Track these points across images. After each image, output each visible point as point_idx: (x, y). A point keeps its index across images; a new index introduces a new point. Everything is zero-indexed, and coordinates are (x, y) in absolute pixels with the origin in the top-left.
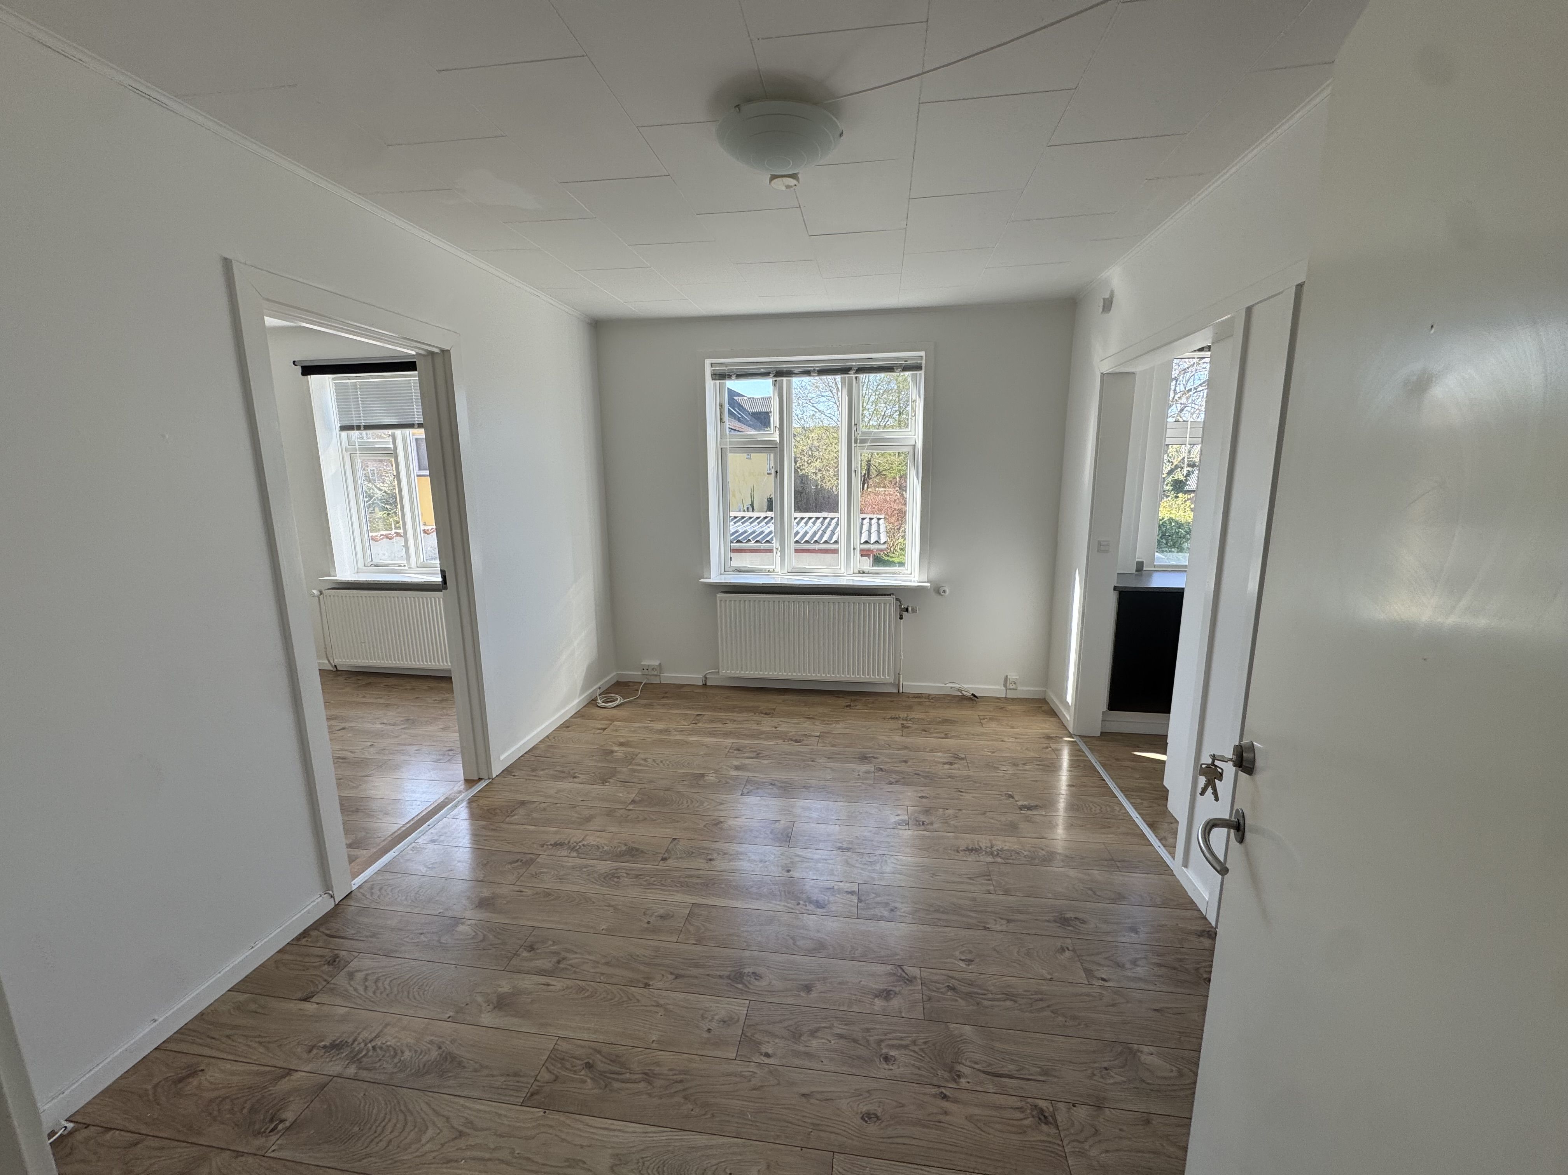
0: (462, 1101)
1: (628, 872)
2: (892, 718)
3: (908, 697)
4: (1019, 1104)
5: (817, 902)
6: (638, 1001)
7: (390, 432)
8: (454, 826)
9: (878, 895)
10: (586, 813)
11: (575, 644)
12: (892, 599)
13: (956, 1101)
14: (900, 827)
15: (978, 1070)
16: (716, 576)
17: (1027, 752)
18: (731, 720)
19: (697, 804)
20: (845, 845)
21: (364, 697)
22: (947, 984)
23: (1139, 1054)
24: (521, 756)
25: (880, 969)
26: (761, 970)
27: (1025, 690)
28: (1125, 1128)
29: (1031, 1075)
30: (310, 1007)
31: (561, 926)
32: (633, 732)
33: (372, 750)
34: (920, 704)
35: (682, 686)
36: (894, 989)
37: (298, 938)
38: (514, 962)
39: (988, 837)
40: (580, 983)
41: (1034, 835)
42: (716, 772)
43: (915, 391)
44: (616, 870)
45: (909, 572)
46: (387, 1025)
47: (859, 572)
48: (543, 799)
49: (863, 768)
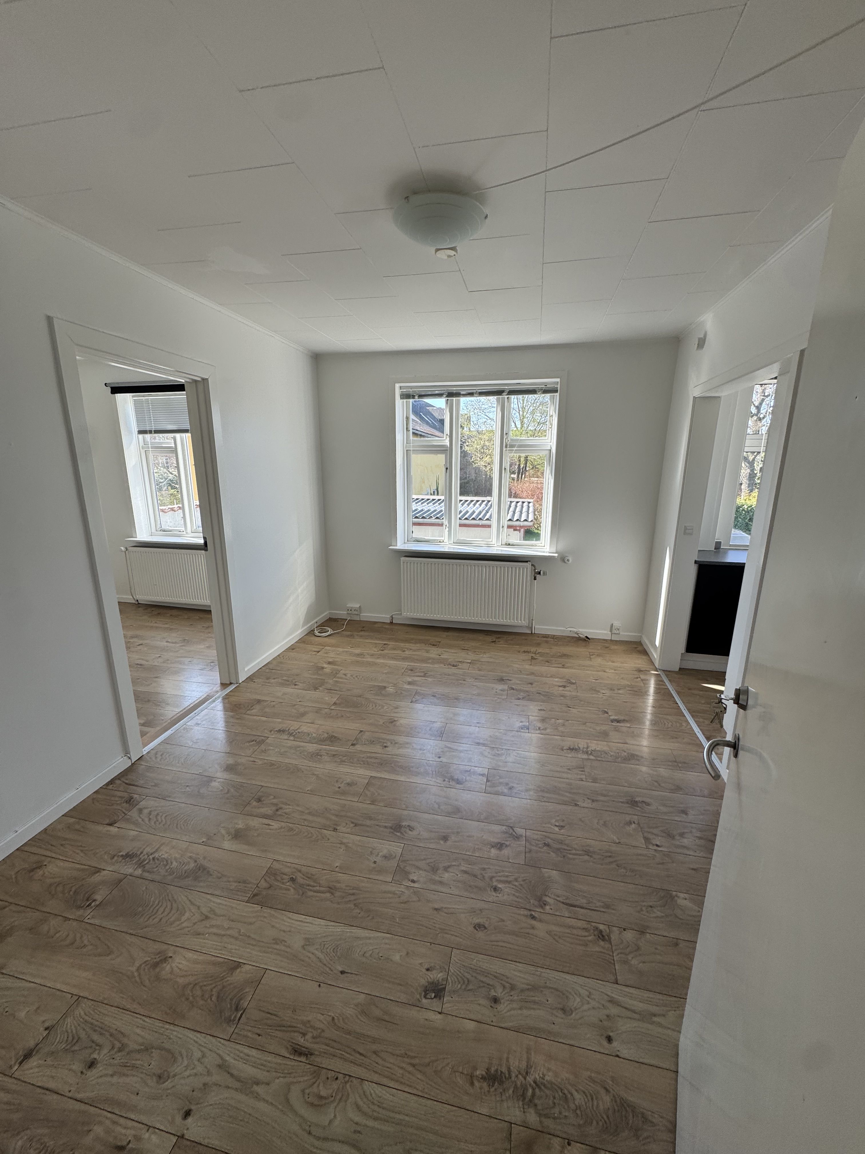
0: (209, 897)
1: (327, 752)
2: (524, 652)
3: (538, 637)
4: (586, 926)
5: (458, 779)
6: (329, 839)
7: (172, 435)
8: (212, 715)
9: (501, 777)
10: (302, 710)
11: (299, 590)
12: (528, 565)
13: (541, 921)
14: (522, 730)
15: (560, 901)
16: (401, 544)
17: (622, 680)
18: (408, 649)
19: (380, 708)
20: (481, 741)
21: (156, 623)
22: (544, 842)
23: (676, 898)
24: (260, 669)
25: (497, 828)
26: (412, 824)
27: (625, 635)
28: (659, 947)
29: (597, 907)
30: (113, 830)
31: (280, 787)
32: (338, 654)
33: (160, 660)
34: (547, 642)
35: (375, 623)
36: (506, 842)
37: (108, 784)
38: (247, 808)
39: (586, 741)
40: (290, 825)
41: (621, 741)
42: (395, 685)
43: (552, 408)
44: (320, 750)
45: (543, 545)
46: (162, 845)
47: (506, 544)
48: (273, 699)
49: (500, 687)
